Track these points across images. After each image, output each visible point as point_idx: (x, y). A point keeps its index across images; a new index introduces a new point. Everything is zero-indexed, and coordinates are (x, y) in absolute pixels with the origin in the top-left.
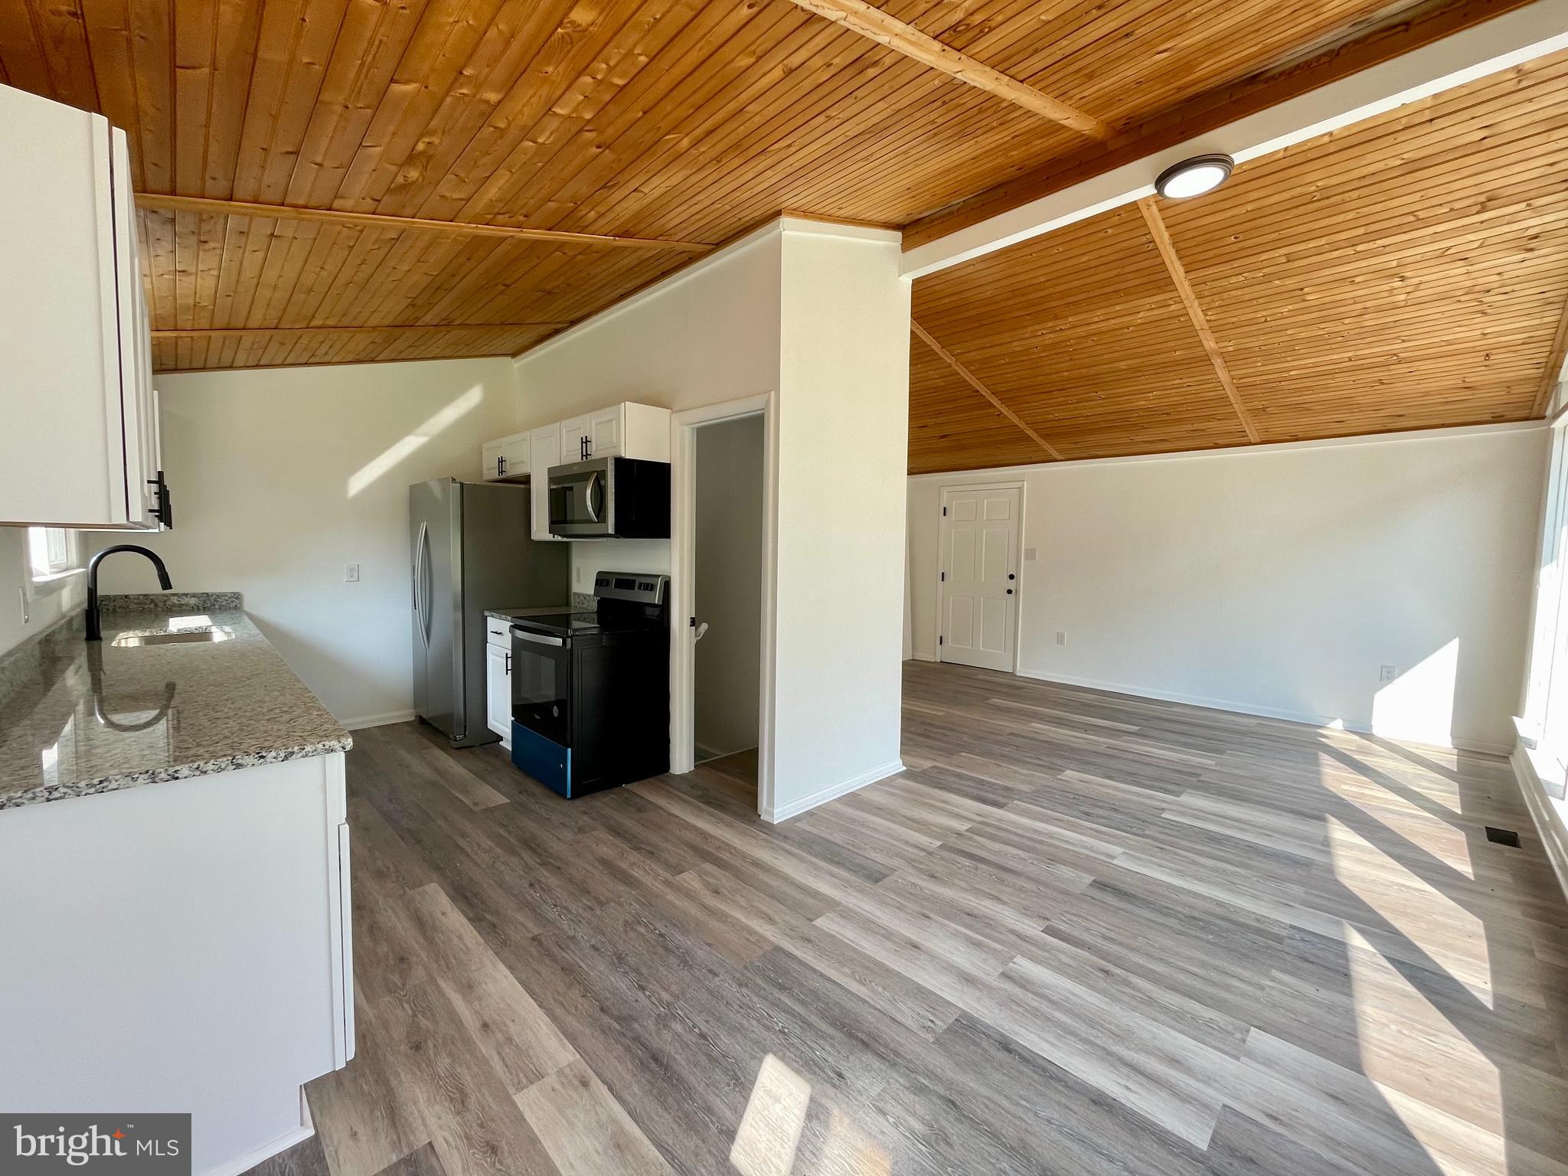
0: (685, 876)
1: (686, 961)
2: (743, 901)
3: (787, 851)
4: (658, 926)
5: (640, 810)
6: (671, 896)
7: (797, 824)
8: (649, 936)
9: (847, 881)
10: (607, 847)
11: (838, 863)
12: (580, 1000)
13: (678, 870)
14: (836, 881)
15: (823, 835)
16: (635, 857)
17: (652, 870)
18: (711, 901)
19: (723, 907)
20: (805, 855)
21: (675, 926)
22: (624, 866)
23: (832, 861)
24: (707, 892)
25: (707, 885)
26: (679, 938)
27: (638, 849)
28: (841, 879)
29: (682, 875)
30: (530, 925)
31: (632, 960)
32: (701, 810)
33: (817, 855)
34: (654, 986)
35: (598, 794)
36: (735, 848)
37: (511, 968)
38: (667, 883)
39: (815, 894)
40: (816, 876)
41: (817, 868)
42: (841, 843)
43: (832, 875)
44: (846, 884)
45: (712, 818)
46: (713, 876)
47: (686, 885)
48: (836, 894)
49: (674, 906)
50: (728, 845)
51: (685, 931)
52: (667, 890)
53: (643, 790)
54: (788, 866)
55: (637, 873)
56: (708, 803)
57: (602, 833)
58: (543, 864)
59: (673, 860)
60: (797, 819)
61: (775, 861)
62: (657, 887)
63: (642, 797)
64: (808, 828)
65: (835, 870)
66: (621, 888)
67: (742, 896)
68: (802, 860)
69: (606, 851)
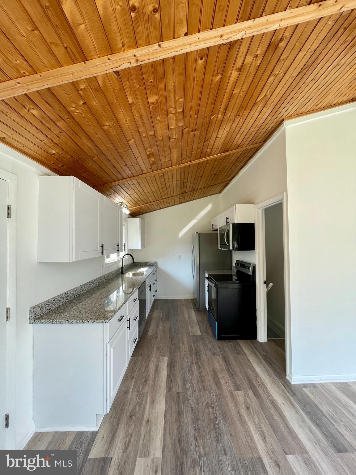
0: (239, 392)
1: (218, 438)
2: (256, 420)
3: (291, 402)
4: (218, 412)
5: (238, 353)
6: (229, 400)
7: (303, 389)
8: (212, 415)
9: (319, 440)
10: (219, 364)
11: (317, 425)
12: (176, 430)
13: (238, 388)
14: (311, 436)
15: (316, 402)
16: (225, 374)
17: (228, 383)
18: (243, 412)
19: (246, 418)
20: (300, 409)
21: (223, 416)
22: (220, 376)
23: (314, 421)
24: (243, 406)
25: (246, 402)
26: (222, 423)
27: (228, 370)
28: (315, 436)
29: (238, 391)
30: (180, 387)
31: (200, 423)
32: (261, 362)
33: (307, 413)
34: (200, 442)
35: (227, 341)
36: (267, 388)
37: (166, 401)
38: (231, 392)
39: (295, 437)
40: (301, 426)
41: (304, 421)
42: (325, 413)
43: (311, 431)
44: (317, 442)
45: (264, 369)
46: (250, 399)
47: (237, 397)
48: (308, 445)
49: (228, 405)
50: (264, 386)
51: (225, 422)
52: (229, 396)
53: (243, 345)
54: (288, 412)
55: (223, 382)
56: (265, 360)
57: (220, 359)
58: (197, 363)
59: (238, 382)
60: (305, 386)
61: (282, 405)
62: (226, 393)
63: (241, 348)
64: (309, 394)
65: (314, 428)
66: (214, 386)
67: (258, 417)
68: (297, 411)
69: (217, 366)
